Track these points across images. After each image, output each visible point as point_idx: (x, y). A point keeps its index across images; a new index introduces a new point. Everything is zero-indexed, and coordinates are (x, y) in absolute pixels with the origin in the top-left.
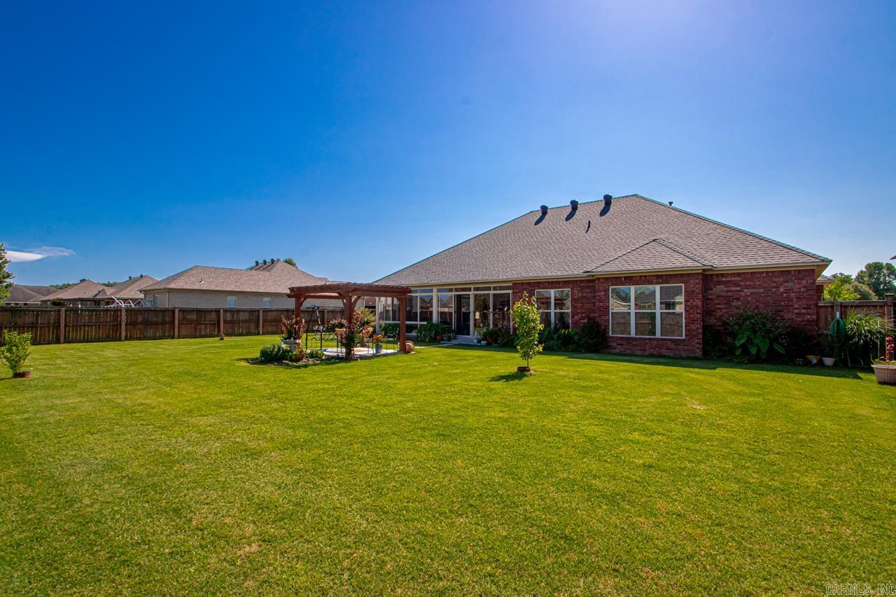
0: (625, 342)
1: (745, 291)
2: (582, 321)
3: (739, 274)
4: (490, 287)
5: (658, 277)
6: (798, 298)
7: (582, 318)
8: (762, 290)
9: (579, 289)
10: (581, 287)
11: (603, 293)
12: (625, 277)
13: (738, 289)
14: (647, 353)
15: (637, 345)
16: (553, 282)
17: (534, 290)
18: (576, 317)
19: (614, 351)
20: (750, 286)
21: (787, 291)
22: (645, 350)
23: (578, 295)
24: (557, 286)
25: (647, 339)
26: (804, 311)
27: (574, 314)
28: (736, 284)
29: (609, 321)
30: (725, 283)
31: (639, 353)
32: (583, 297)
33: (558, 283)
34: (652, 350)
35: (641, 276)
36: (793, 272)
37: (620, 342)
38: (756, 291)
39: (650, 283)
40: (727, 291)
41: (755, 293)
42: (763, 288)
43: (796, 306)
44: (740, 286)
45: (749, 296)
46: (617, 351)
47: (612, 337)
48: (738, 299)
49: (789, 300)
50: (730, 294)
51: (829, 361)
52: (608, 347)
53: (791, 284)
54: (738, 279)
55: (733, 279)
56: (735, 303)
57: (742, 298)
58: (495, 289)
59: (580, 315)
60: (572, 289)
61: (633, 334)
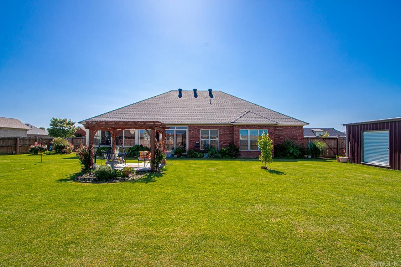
0: (246, 153)
1: (284, 133)
2: (224, 144)
3: (282, 127)
4: (175, 127)
5: (259, 126)
6: (299, 136)
7: (224, 143)
8: (289, 133)
9: (223, 130)
10: (223, 129)
11: (237, 132)
12: (246, 126)
13: (282, 132)
14: (255, 157)
15: (251, 154)
16: (210, 126)
17: (200, 130)
18: (221, 142)
19: (242, 157)
20: (285, 131)
21: (296, 133)
22: (254, 156)
23: (222, 132)
24: (212, 128)
25: (254, 151)
26: (300, 140)
27: (220, 141)
28: (281, 130)
29: (239, 144)
30: (278, 130)
31: (252, 157)
32: (224, 133)
33: (213, 126)
34: (257, 156)
35: (253, 126)
36: (297, 127)
37: (244, 153)
38: (287, 133)
39: (256, 128)
40: (279, 133)
41: (287, 134)
42: (289, 132)
43: (298, 139)
44: (282, 131)
45: (285, 135)
46: (243, 157)
47: (241, 151)
48: (282, 136)
49: (296, 136)
50: (279, 134)
51: (310, 157)
52: (240, 155)
53: (297, 131)
54: (282, 128)
55: (281, 128)
56: (281, 137)
57: (283, 136)
58: (177, 128)
59: (223, 141)
60: (220, 130)
61: (249, 150)
